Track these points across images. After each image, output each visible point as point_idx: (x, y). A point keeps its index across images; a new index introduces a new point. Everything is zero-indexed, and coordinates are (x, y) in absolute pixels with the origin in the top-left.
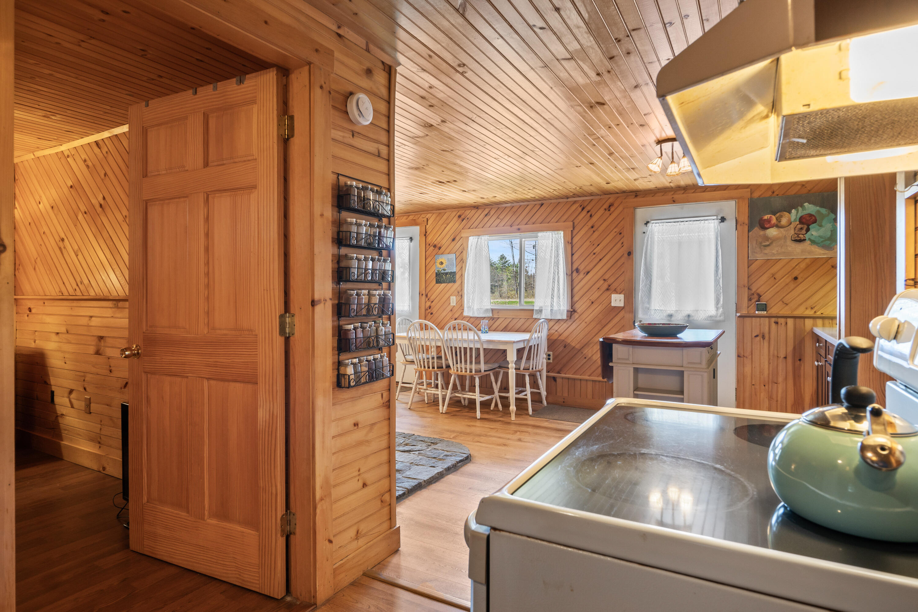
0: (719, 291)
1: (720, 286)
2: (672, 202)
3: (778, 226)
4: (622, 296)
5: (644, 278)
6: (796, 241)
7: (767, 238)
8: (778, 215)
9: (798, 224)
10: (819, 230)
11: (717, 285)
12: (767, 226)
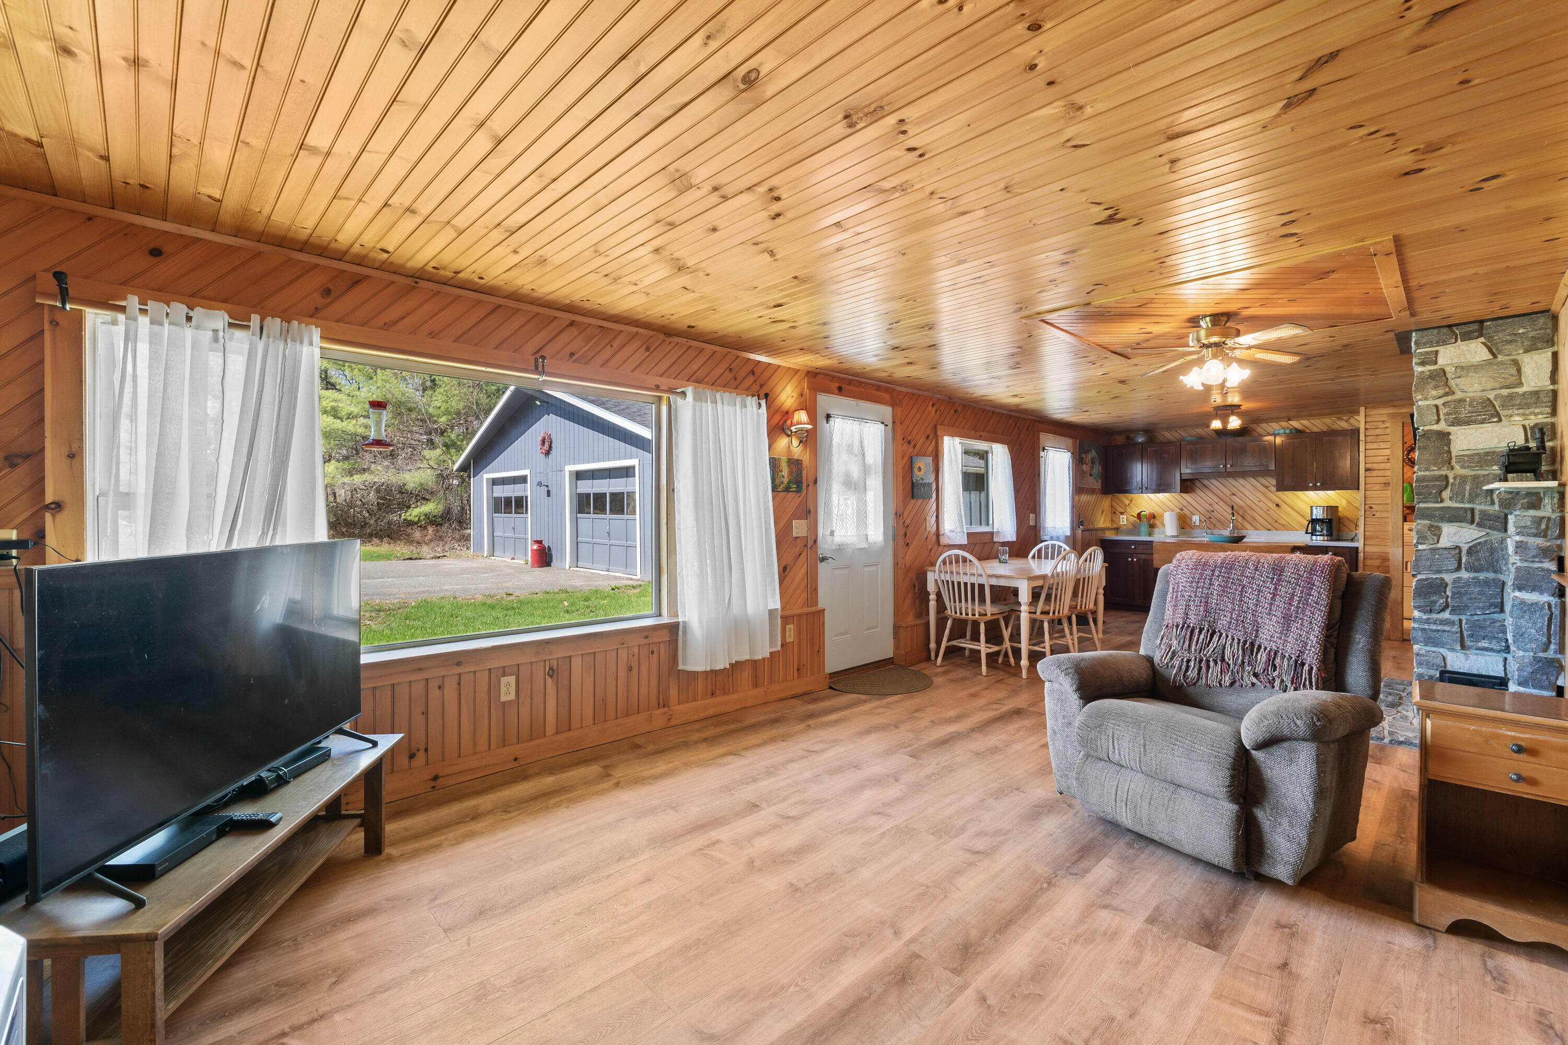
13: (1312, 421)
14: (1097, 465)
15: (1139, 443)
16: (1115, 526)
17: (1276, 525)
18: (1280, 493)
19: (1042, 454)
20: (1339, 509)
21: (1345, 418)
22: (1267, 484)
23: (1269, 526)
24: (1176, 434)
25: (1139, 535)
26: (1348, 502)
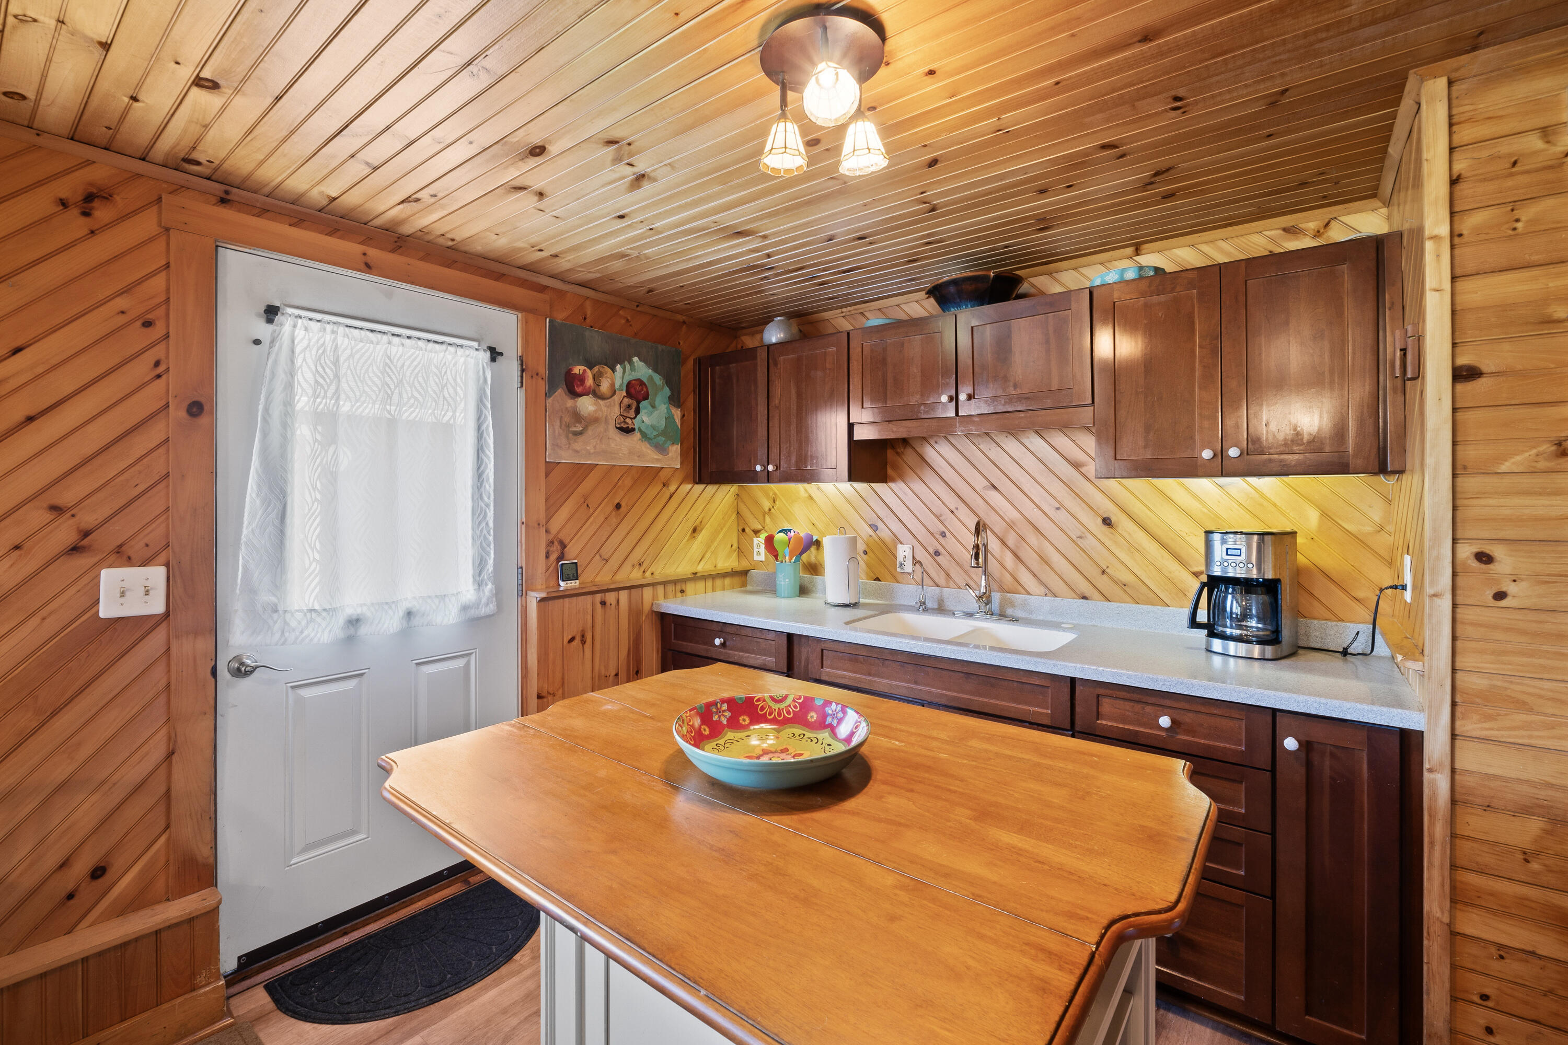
0: (485, 538)
1: (487, 524)
2: (363, 266)
3: (597, 395)
4: (156, 575)
5: (258, 502)
6: (621, 429)
7: (577, 416)
8: (596, 369)
9: (624, 397)
10: (652, 413)
11: (480, 523)
12: (579, 390)
17: (1103, 582)
18: (1112, 485)
20: (1300, 540)
23: (1084, 587)
26: (1325, 515)
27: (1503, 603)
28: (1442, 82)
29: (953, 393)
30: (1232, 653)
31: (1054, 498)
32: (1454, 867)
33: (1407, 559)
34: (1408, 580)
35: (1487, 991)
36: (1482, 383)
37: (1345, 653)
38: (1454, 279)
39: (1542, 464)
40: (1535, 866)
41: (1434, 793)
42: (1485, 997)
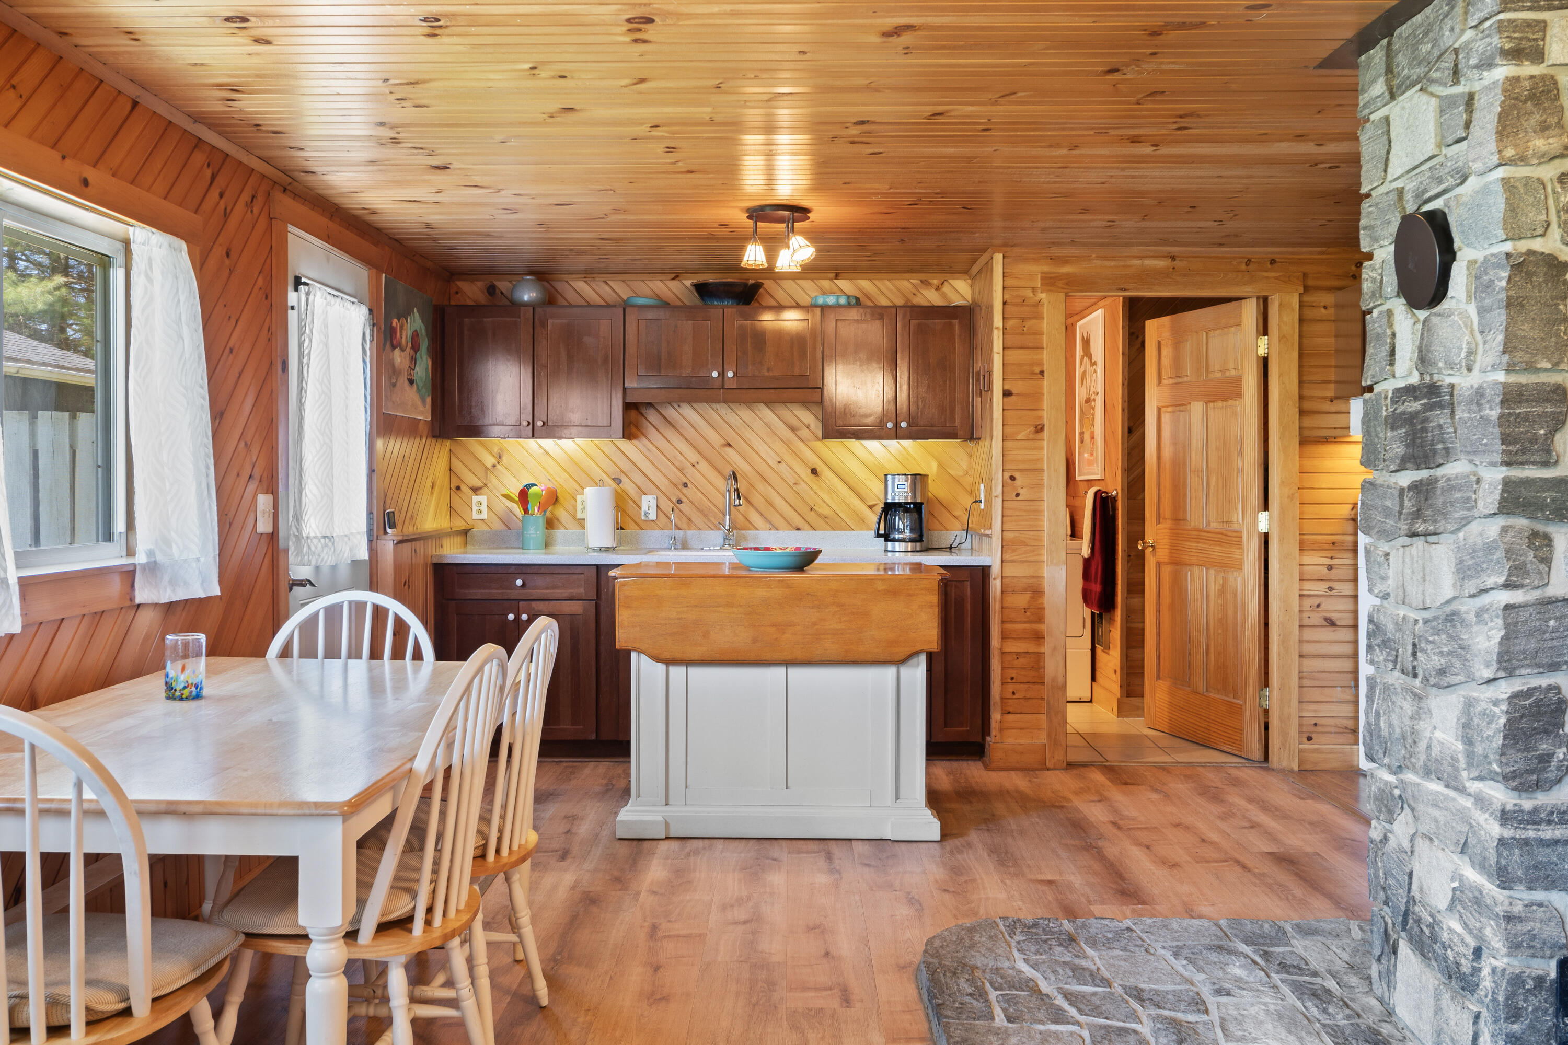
13: (876, 282)
14: (425, 357)
15: (526, 305)
16: (459, 525)
17: (811, 517)
18: (819, 445)
19: (292, 297)
21: (935, 282)
22: (795, 422)
23: (798, 521)
24: (605, 290)
25: (523, 547)
27: (1019, 498)
28: (1001, 255)
29: (720, 370)
30: (897, 549)
31: (777, 454)
32: (1003, 622)
33: (982, 486)
34: (982, 497)
35: (1013, 675)
36: (1013, 397)
37: (951, 547)
38: (1004, 348)
39: (1031, 436)
40: (1028, 614)
41: (995, 592)
42: (1012, 679)
